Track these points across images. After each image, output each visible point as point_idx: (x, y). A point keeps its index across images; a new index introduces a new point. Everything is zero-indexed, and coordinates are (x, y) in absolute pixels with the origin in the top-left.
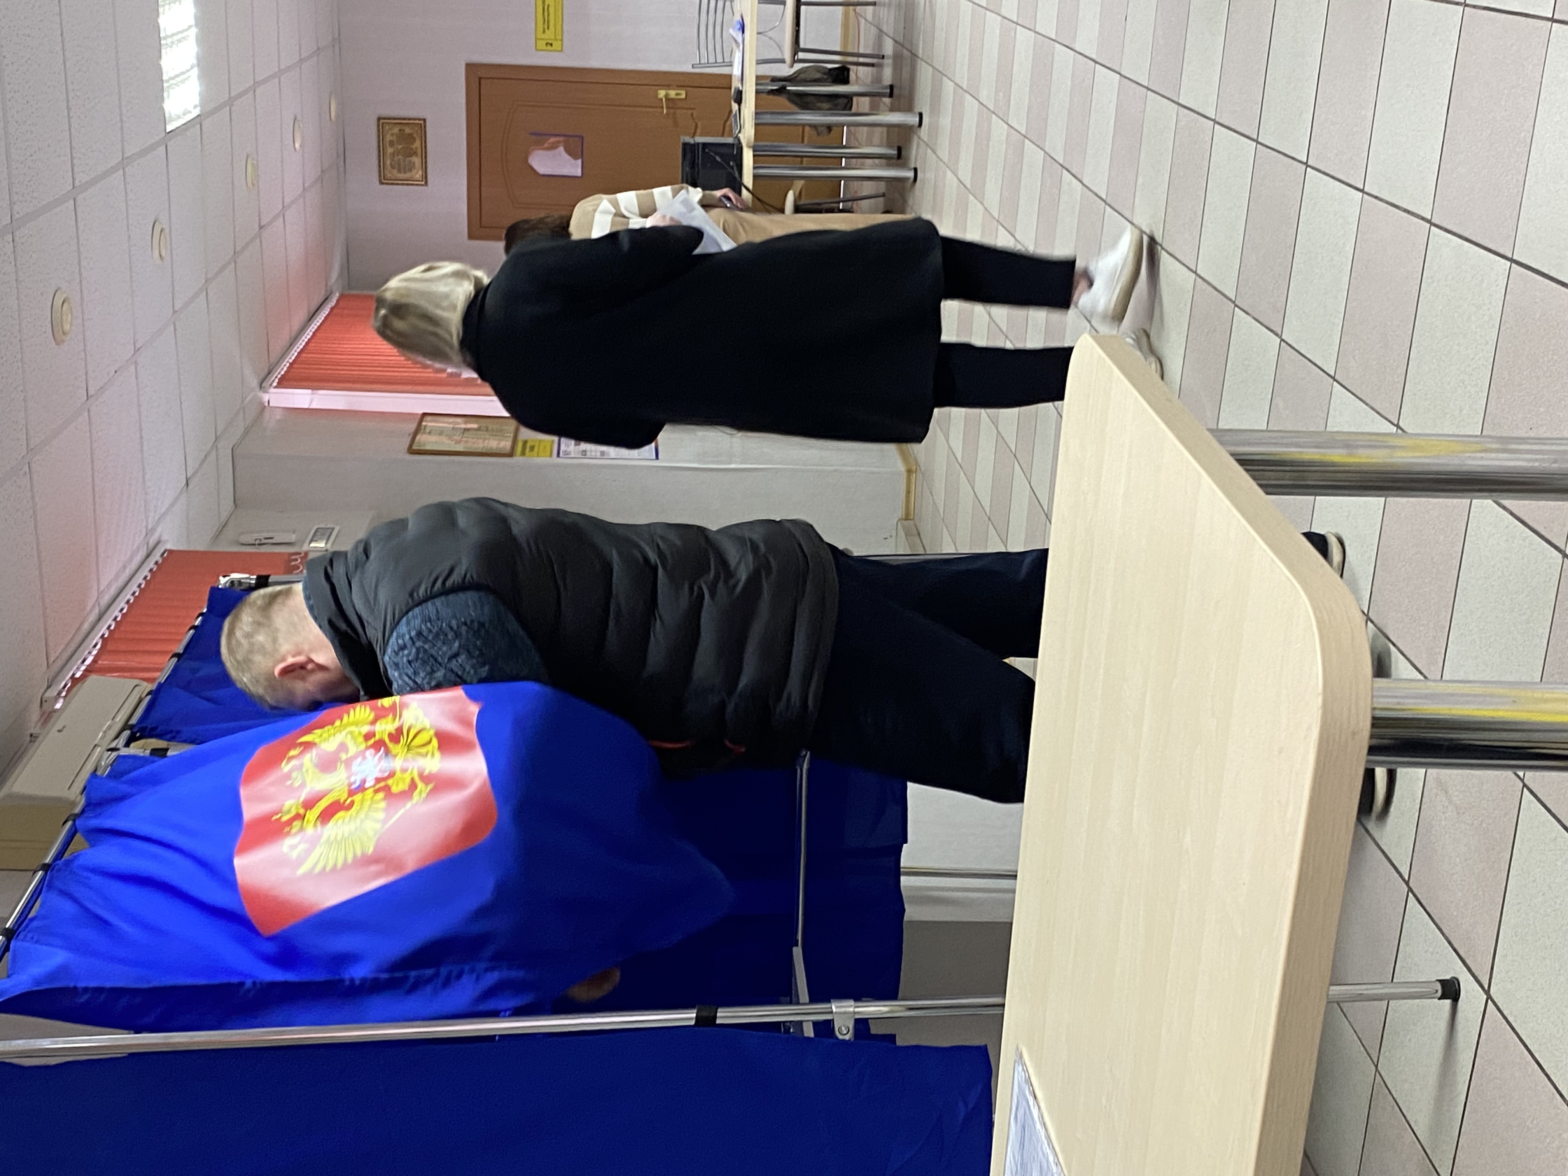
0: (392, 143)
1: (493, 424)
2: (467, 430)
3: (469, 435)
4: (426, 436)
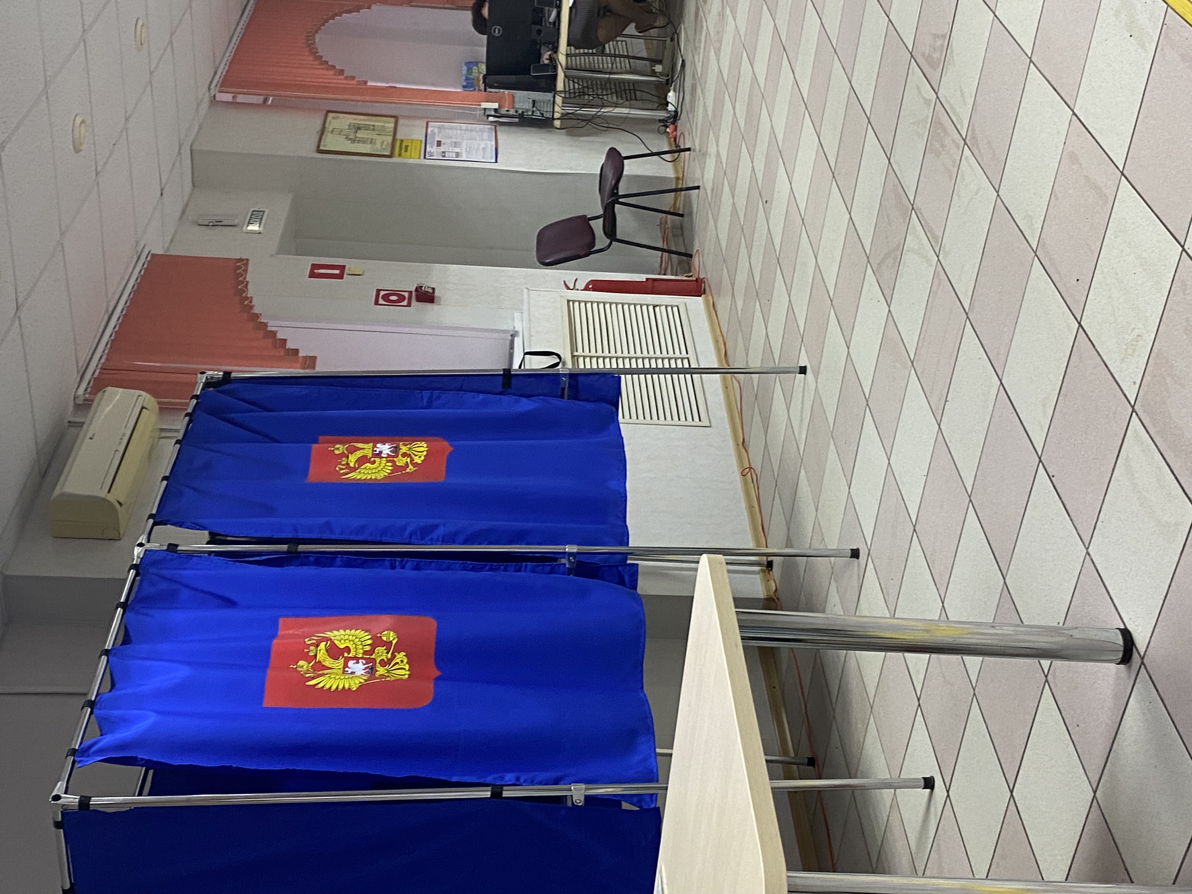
1: (378, 123)
2: (359, 128)
3: (360, 134)
4: (330, 135)
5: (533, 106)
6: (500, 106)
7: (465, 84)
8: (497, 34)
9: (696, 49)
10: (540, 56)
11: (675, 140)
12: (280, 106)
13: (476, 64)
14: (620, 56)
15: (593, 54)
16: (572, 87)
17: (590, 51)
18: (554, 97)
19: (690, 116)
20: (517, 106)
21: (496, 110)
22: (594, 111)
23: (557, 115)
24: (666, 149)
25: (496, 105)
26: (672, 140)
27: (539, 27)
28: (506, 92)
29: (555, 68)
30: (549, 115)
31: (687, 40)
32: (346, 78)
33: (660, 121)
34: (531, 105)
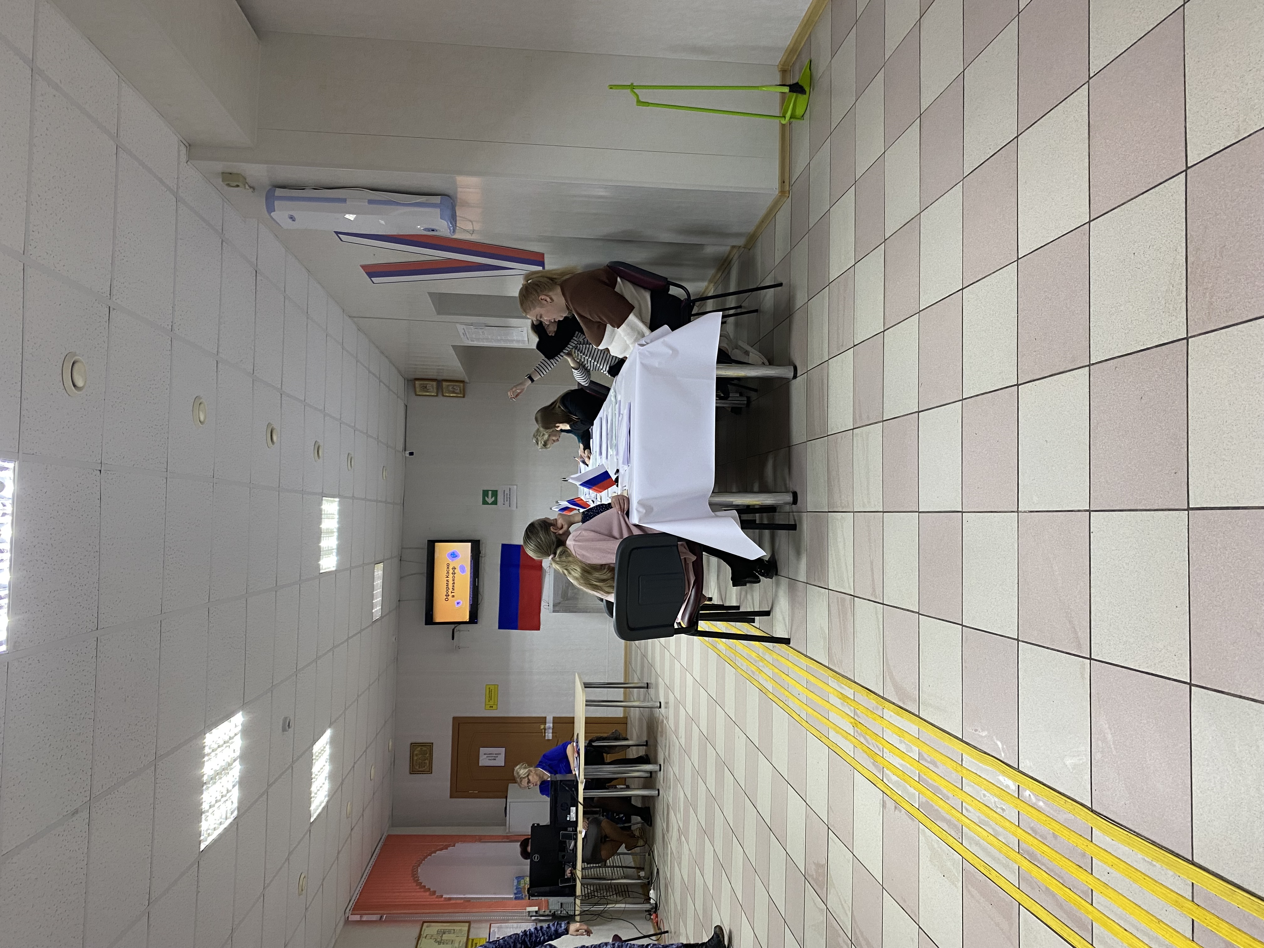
0: (417, 755)
1: (457, 927)
2: (444, 933)
3: (445, 937)
4: (424, 939)
5: (561, 907)
6: (539, 909)
7: (516, 892)
8: (536, 860)
9: (665, 862)
10: (564, 872)
11: (657, 925)
12: (391, 921)
13: (523, 877)
14: (617, 867)
15: (599, 867)
16: (586, 892)
17: (597, 865)
18: (575, 900)
19: (666, 908)
20: (550, 908)
21: (536, 912)
22: (601, 908)
23: (577, 913)
24: (652, 932)
25: (536, 909)
26: (656, 924)
27: (563, 853)
28: (543, 898)
29: (575, 880)
30: (572, 913)
31: (659, 855)
32: (437, 897)
33: (646, 911)
34: (560, 906)
